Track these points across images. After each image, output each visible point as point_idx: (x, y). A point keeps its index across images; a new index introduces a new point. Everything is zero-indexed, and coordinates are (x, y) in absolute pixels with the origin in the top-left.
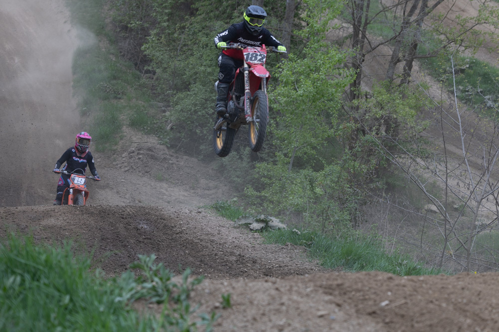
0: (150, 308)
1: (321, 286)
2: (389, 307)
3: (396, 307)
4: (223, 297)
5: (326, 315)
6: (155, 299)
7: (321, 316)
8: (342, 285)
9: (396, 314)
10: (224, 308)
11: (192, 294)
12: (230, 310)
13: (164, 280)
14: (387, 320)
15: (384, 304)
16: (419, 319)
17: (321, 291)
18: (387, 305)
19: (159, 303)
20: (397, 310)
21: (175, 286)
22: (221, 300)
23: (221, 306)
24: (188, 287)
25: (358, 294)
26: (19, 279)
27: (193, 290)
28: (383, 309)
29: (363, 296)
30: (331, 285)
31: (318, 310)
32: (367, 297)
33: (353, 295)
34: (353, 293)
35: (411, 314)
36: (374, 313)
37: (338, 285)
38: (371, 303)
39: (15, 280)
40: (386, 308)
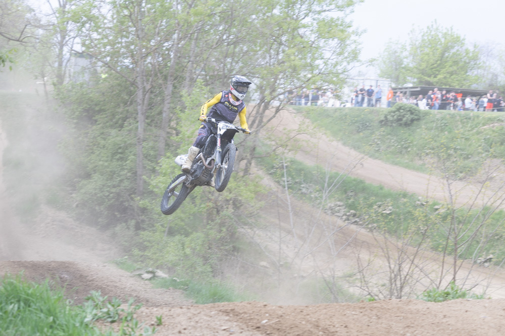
0: (105, 325)
1: (220, 311)
2: (268, 323)
3: (273, 323)
4: (157, 318)
5: (227, 329)
6: (110, 320)
7: (224, 330)
8: (234, 310)
9: (274, 329)
10: (158, 325)
11: (135, 316)
12: (162, 326)
13: (116, 307)
14: (268, 332)
15: (264, 322)
16: (289, 331)
17: (221, 313)
18: (266, 323)
19: (113, 322)
20: (274, 325)
21: (123, 310)
22: (155, 320)
23: (156, 324)
24: (132, 311)
25: (246, 316)
26: (16, 306)
27: (135, 313)
28: (264, 326)
29: (250, 316)
30: (227, 310)
31: (222, 326)
32: (252, 317)
33: (243, 316)
34: (243, 315)
35: (284, 328)
36: (259, 327)
37: (232, 310)
38: (255, 321)
39: (14, 307)
40: (266, 324)
